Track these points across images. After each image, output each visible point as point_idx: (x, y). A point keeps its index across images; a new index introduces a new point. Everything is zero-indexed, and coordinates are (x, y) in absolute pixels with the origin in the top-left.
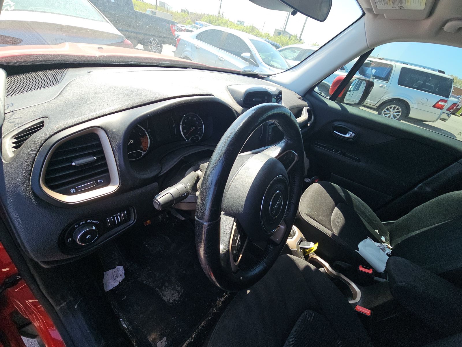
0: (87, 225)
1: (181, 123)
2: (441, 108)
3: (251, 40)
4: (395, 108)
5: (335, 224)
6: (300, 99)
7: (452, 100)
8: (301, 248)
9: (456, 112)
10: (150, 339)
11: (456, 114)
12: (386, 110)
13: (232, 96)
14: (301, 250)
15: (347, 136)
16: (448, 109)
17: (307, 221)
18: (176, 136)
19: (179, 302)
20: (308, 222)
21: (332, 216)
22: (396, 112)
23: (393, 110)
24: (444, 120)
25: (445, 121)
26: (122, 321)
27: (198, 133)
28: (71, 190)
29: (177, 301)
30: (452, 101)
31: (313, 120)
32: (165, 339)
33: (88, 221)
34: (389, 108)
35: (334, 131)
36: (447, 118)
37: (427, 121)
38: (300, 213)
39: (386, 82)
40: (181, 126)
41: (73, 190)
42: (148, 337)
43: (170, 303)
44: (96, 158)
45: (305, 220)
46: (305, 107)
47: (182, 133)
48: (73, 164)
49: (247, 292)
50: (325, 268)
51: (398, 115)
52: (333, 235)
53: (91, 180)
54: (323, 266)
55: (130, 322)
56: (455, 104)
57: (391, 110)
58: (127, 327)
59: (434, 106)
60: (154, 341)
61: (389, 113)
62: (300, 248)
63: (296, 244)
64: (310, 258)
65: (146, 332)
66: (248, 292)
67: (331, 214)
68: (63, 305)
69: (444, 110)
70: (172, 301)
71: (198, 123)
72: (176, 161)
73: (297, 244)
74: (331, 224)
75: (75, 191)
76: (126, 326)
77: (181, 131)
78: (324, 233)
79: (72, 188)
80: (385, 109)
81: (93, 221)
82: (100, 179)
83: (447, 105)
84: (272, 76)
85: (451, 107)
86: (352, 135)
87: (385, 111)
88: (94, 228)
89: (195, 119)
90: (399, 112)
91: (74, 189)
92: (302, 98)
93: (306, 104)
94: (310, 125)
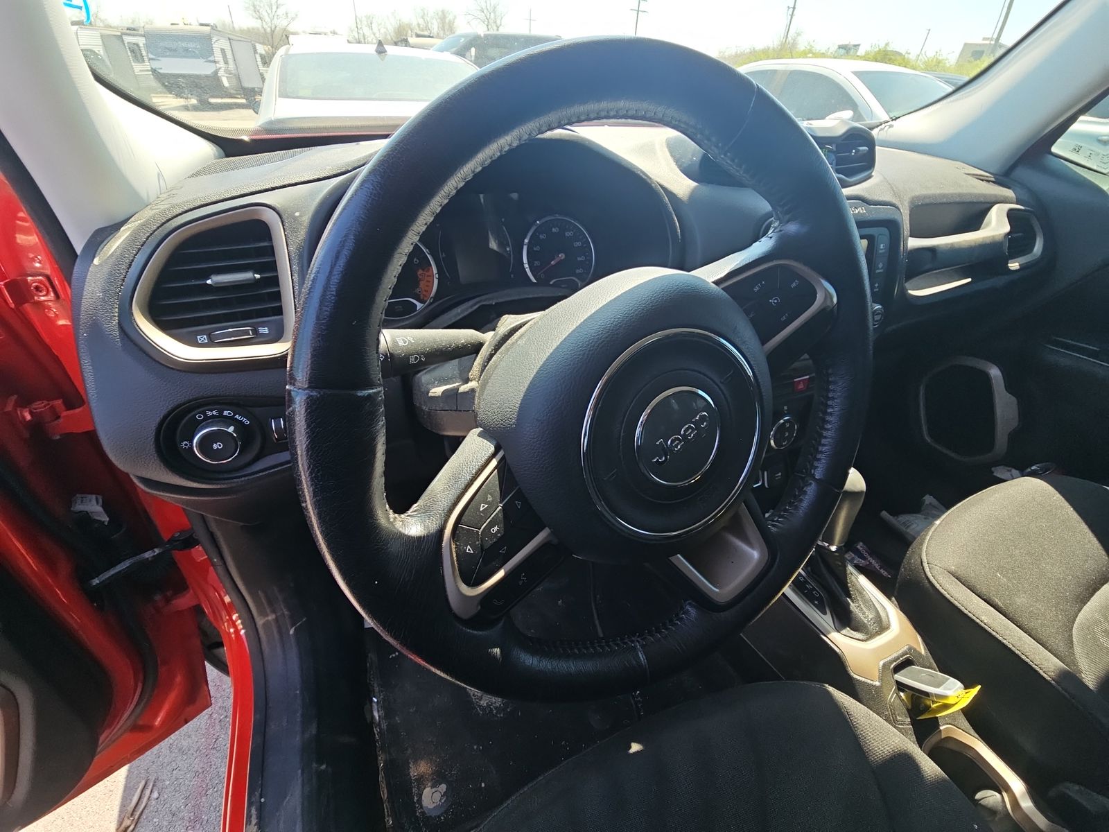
0: (221, 419)
1: (526, 241)
3: (856, 73)
5: (1095, 640)
6: (982, 180)
8: (901, 686)
10: (414, 773)
13: (672, 156)
14: (902, 694)
17: (948, 596)
18: (512, 276)
19: (500, 714)
20: (952, 600)
21: (1087, 608)
26: (375, 702)
27: (578, 271)
28: (198, 337)
29: (496, 708)
31: (1040, 253)
32: (443, 787)
33: (226, 413)
38: (925, 565)
40: (525, 248)
41: (203, 339)
42: (410, 765)
43: (480, 706)
44: (258, 276)
45: (942, 591)
46: (999, 203)
47: (526, 266)
48: (209, 282)
49: (630, 747)
50: (1005, 795)
52: (1070, 678)
53: (244, 324)
54: (999, 785)
55: (388, 712)
58: (379, 721)
60: (421, 780)
62: (894, 683)
63: (881, 663)
64: (943, 736)
65: (409, 751)
66: (635, 747)
67: (1083, 600)
68: (270, 618)
70: (485, 705)
71: (578, 244)
72: (459, 314)
73: (885, 666)
74: (1071, 636)
75: (206, 341)
76: (379, 717)
77: (525, 260)
78: (1023, 657)
79: (201, 333)
81: (237, 416)
82: (263, 324)
84: (879, 128)
88: (231, 429)
89: (568, 234)
91: (205, 336)
92: (993, 179)
93: (1009, 193)
94: (1018, 267)
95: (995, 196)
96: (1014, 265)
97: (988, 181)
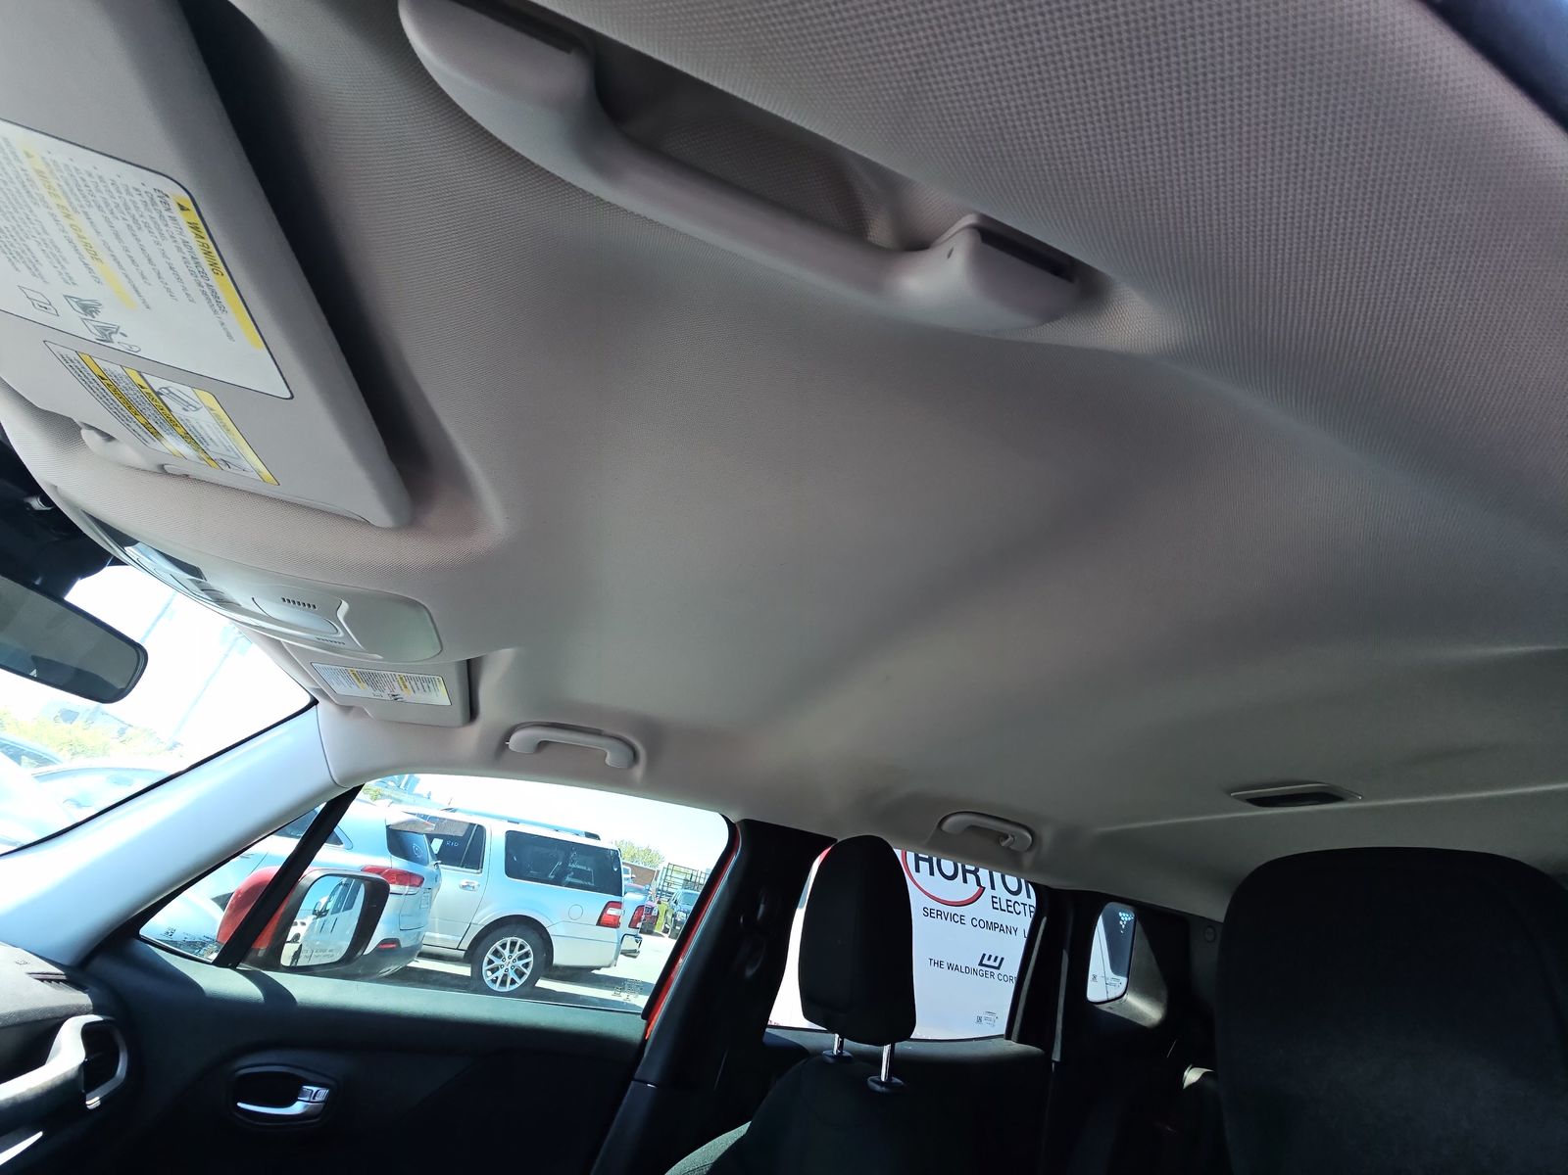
2: (614, 924)
4: (513, 944)
6: (50, 981)
7: (632, 899)
9: (653, 927)
11: (655, 931)
12: (493, 958)
15: (298, 1108)
16: (632, 925)
22: (520, 958)
23: (511, 951)
24: (631, 954)
25: (635, 957)
30: (634, 902)
31: (124, 1074)
34: (500, 949)
35: (240, 1104)
36: (635, 946)
37: (599, 968)
39: (476, 871)
46: (73, 1016)
51: (526, 965)
56: (640, 908)
57: (506, 953)
59: (599, 923)
61: (502, 963)
69: (624, 927)
80: (489, 956)
83: (626, 915)
85: (635, 918)
86: (317, 1099)
87: (490, 962)
90: (527, 955)
92: (64, 977)
93: (83, 999)
94: (98, 1103)
95: (66, 1007)
96: (93, 1102)
97: (58, 981)
